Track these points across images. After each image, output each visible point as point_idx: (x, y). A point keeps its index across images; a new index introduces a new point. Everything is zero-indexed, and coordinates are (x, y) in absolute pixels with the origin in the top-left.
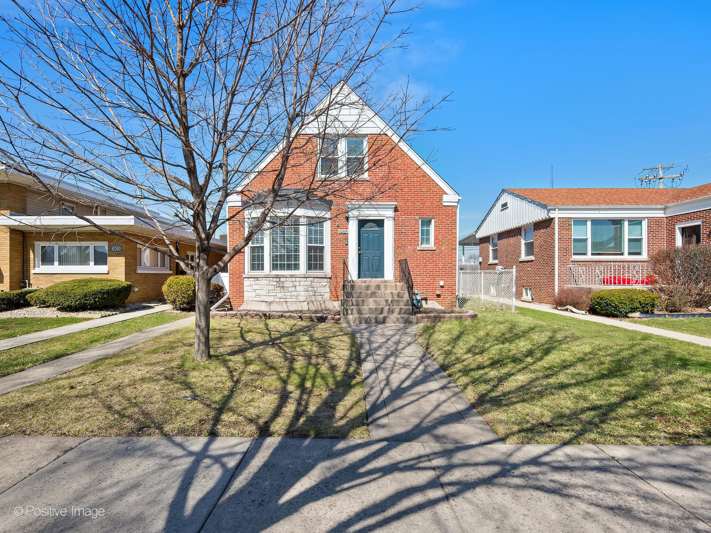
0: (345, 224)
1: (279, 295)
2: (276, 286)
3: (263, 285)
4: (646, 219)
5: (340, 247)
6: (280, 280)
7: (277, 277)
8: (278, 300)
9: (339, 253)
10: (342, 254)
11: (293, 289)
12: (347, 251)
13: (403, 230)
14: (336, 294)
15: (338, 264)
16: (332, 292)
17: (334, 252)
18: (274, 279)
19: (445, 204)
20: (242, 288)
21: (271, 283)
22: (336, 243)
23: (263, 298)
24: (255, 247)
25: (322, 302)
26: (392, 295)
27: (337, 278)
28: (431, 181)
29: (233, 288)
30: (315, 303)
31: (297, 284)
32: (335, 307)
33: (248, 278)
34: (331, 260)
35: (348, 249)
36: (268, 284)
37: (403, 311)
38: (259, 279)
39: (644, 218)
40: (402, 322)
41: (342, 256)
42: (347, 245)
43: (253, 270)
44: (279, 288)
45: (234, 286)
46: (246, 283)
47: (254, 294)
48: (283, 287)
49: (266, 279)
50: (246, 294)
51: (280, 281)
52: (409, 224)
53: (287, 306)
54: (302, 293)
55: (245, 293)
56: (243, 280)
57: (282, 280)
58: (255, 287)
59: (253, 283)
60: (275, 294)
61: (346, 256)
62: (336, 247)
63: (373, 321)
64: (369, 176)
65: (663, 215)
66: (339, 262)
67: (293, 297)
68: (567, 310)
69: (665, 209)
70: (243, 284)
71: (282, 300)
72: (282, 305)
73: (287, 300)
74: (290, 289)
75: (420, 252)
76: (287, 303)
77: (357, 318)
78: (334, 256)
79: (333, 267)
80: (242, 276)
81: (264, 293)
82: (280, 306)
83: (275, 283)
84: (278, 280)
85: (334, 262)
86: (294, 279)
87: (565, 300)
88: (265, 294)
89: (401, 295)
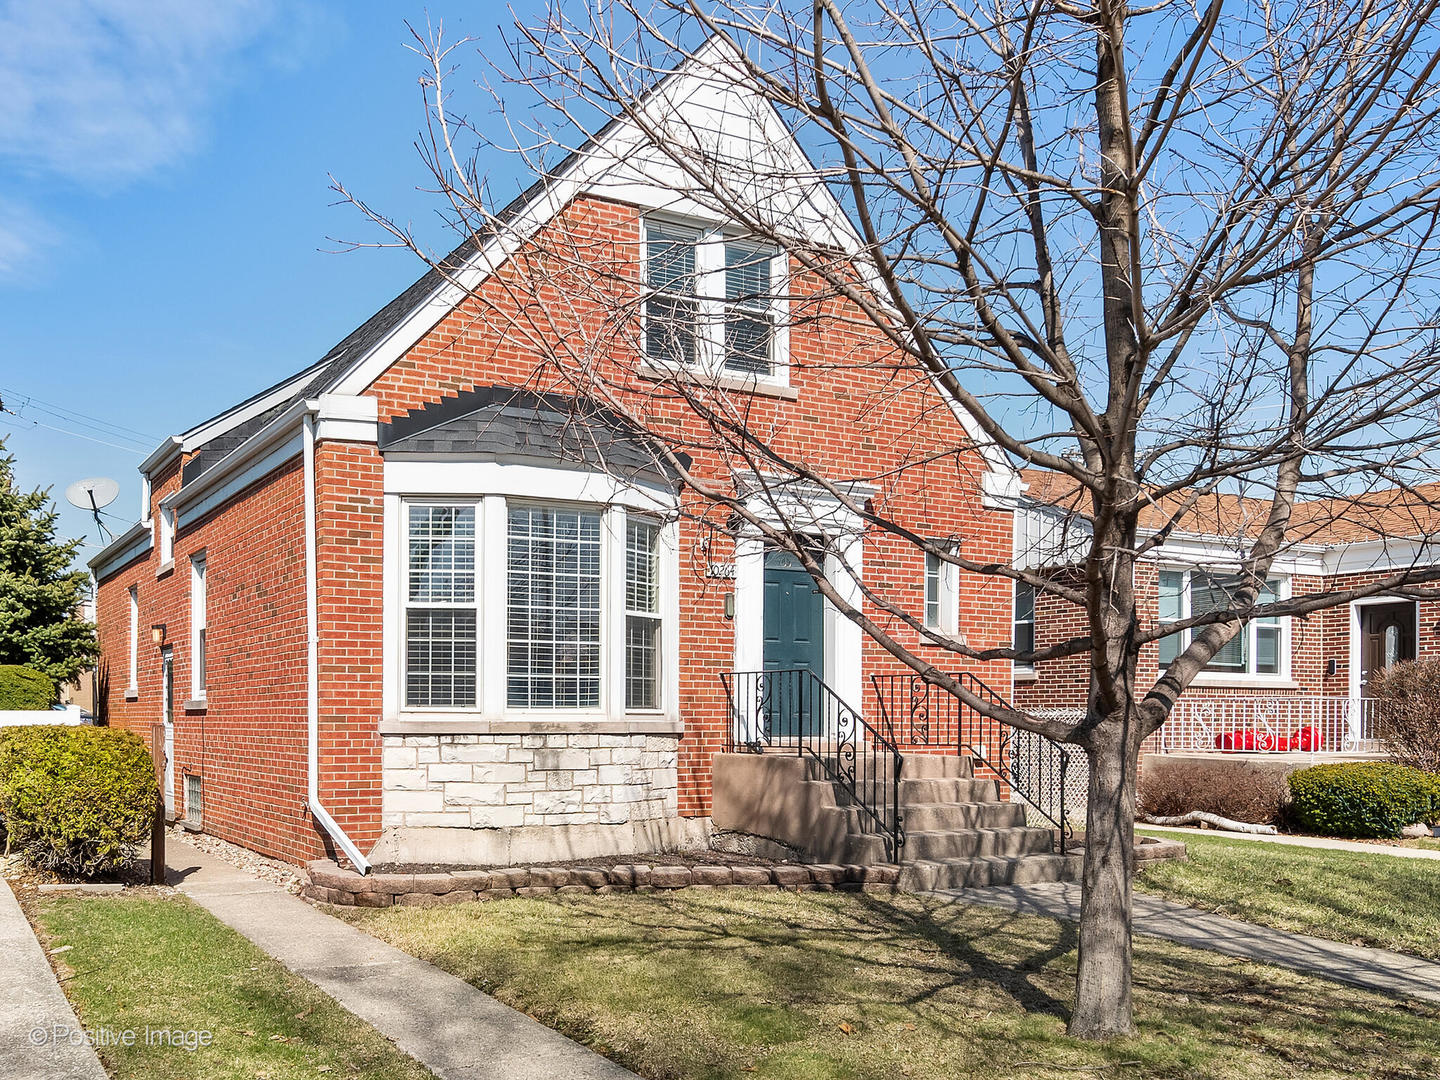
0: (727, 544)
1: (544, 801)
2: (530, 767)
3: (480, 765)
4: (1290, 579)
5: (710, 626)
6: (545, 742)
7: (538, 731)
8: (538, 820)
9: (706, 648)
10: (716, 648)
11: (590, 777)
12: (732, 641)
13: (885, 575)
14: (698, 792)
15: (705, 685)
16: (684, 785)
17: (690, 640)
18: (527, 741)
19: (989, 502)
20: (375, 776)
21: (516, 756)
22: (699, 610)
23: (480, 816)
24: (425, 612)
25: (663, 822)
26: (958, 792)
27: (699, 735)
28: (955, 426)
29: (340, 777)
30: (647, 823)
31: (603, 756)
32: (691, 840)
33: (404, 736)
34: (682, 670)
35: (732, 634)
36: (503, 758)
37: (1028, 844)
38: (462, 740)
39: (1286, 575)
40: (1050, 878)
41: (716, 655)
42: (730, 618)
43: (415, 703)
44: (541, 776)
45: (342, 768)
46: (394, 754)
47: (435, 801)
48: (556, 770)
49: (499, 739)
50: (391, 803)
51: (544, 746)
52: (901, 558)
53: (569, 844)
54: (619, 793)
55: (386, 796)
56: (380, 743)
57: (553, 741)
58: (439, 772)
59: (431, 755)
60: (526, 798)
61: (727, 656)
62: (698, 625)
63: (984, 877)
64: (793, 383)
65: (1318, 571)
66: (707, 678)
67: (587, 808)
68: (1196, 823)
69: (1322, 555)
70: (379, 760)
71: (550, 820)
72: (552, 841)
73: (571, 819)
74: (580, 779)
75: (926, 650)
76: (567, 831)
77: (943, 872)
78: (690, 655)
79: (687, 698)
80: (374, 727)
81: (488, 793)
82: (545, 844)
83: (528, 756)
84: (538, 742)
85: (692, 677)
86: (593, 740)
87: (1181, 796)
88: (490, 798)
89: (978, 792)
